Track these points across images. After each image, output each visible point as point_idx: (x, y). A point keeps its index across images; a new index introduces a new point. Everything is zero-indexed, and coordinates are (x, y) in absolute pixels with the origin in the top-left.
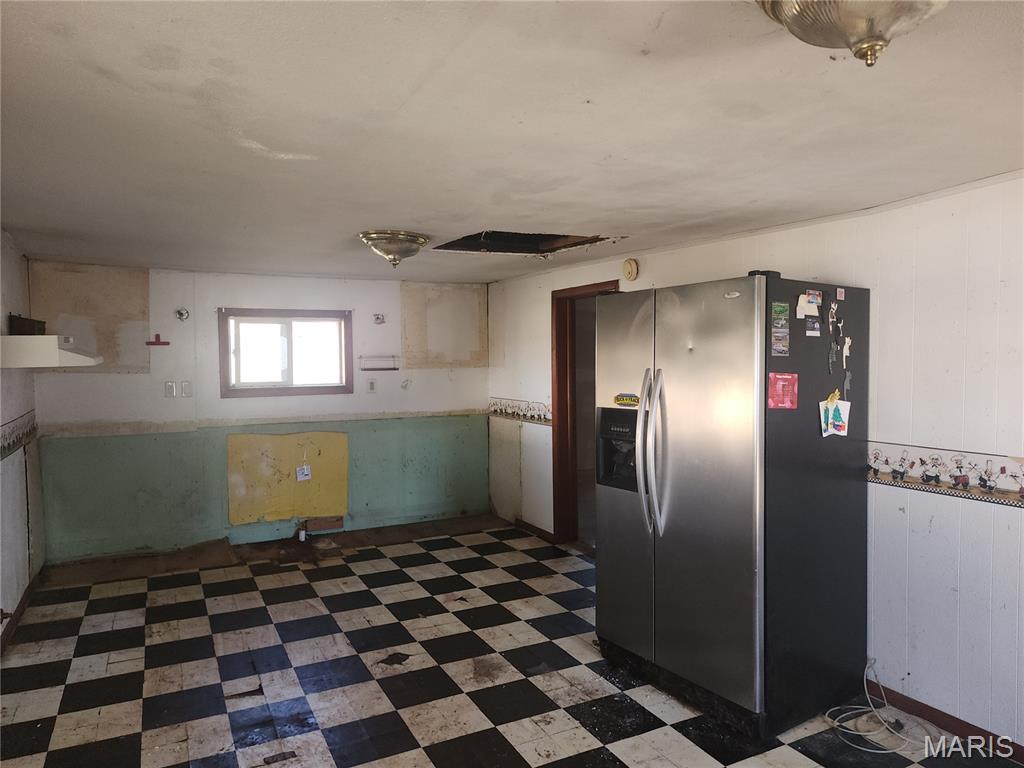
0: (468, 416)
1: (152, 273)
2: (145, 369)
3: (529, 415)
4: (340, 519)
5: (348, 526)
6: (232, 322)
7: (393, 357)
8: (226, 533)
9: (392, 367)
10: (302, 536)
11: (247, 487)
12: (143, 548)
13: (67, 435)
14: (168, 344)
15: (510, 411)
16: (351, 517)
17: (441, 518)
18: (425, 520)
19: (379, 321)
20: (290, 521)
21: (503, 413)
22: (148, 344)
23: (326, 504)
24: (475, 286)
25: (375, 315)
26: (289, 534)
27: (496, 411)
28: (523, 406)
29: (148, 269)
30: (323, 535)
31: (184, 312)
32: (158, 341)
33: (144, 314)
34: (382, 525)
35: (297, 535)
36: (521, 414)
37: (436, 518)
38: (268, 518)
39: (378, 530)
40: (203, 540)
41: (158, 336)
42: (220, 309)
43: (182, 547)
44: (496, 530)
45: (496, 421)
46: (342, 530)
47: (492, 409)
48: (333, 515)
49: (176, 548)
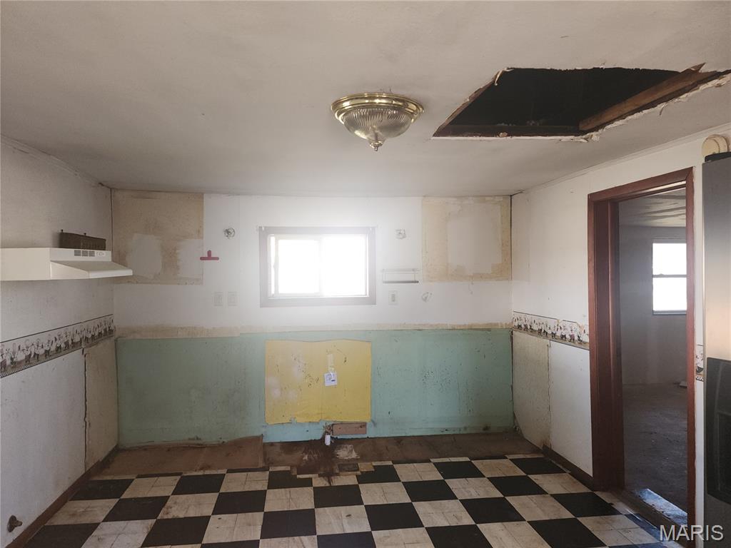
0: (489, 330)
1: (206, 197)
2: (198, 281)
3: (559, 334)
4: (363, 425)
5: (371, 433)
6: (273, 239)
7: (413, 270)
8: (262, 431)
9: (413, 279)
10: (328, 441)
11: (282, 389)
12: (193, 439)
13: (138, 337)
14: (217, 259)
15: (535, 327)
16: (375, 424)
17: (463, 432)
18: (446, 433)
19: (401, 236)
20: (318, 423)
21: (528, 329)
22: (202, 259)
23: (350, 410)
24: (497, 199)
25: (397, 230)
26: (317, 436)
27: (519, 326)
28: (552, 324)
29: (203, 194)
30: (348, 439)
31: (231, 231)
32: (209, 257)
33: (199, 233)
34: (403, 435)
35: (323, 439)
36: (549, 332)
37: (457, 432)
38: (299, 420)
39: (399, 440)
40: (242, 436)
41: (209, 253)
42: (260, 228)
43: (226, 441)
44: (521, 456)
45: (520, 337)
46: (365, 436)
47: (516, 324)
48: (358, 420)
49: (221, 441)
